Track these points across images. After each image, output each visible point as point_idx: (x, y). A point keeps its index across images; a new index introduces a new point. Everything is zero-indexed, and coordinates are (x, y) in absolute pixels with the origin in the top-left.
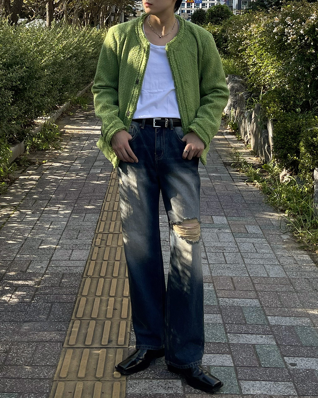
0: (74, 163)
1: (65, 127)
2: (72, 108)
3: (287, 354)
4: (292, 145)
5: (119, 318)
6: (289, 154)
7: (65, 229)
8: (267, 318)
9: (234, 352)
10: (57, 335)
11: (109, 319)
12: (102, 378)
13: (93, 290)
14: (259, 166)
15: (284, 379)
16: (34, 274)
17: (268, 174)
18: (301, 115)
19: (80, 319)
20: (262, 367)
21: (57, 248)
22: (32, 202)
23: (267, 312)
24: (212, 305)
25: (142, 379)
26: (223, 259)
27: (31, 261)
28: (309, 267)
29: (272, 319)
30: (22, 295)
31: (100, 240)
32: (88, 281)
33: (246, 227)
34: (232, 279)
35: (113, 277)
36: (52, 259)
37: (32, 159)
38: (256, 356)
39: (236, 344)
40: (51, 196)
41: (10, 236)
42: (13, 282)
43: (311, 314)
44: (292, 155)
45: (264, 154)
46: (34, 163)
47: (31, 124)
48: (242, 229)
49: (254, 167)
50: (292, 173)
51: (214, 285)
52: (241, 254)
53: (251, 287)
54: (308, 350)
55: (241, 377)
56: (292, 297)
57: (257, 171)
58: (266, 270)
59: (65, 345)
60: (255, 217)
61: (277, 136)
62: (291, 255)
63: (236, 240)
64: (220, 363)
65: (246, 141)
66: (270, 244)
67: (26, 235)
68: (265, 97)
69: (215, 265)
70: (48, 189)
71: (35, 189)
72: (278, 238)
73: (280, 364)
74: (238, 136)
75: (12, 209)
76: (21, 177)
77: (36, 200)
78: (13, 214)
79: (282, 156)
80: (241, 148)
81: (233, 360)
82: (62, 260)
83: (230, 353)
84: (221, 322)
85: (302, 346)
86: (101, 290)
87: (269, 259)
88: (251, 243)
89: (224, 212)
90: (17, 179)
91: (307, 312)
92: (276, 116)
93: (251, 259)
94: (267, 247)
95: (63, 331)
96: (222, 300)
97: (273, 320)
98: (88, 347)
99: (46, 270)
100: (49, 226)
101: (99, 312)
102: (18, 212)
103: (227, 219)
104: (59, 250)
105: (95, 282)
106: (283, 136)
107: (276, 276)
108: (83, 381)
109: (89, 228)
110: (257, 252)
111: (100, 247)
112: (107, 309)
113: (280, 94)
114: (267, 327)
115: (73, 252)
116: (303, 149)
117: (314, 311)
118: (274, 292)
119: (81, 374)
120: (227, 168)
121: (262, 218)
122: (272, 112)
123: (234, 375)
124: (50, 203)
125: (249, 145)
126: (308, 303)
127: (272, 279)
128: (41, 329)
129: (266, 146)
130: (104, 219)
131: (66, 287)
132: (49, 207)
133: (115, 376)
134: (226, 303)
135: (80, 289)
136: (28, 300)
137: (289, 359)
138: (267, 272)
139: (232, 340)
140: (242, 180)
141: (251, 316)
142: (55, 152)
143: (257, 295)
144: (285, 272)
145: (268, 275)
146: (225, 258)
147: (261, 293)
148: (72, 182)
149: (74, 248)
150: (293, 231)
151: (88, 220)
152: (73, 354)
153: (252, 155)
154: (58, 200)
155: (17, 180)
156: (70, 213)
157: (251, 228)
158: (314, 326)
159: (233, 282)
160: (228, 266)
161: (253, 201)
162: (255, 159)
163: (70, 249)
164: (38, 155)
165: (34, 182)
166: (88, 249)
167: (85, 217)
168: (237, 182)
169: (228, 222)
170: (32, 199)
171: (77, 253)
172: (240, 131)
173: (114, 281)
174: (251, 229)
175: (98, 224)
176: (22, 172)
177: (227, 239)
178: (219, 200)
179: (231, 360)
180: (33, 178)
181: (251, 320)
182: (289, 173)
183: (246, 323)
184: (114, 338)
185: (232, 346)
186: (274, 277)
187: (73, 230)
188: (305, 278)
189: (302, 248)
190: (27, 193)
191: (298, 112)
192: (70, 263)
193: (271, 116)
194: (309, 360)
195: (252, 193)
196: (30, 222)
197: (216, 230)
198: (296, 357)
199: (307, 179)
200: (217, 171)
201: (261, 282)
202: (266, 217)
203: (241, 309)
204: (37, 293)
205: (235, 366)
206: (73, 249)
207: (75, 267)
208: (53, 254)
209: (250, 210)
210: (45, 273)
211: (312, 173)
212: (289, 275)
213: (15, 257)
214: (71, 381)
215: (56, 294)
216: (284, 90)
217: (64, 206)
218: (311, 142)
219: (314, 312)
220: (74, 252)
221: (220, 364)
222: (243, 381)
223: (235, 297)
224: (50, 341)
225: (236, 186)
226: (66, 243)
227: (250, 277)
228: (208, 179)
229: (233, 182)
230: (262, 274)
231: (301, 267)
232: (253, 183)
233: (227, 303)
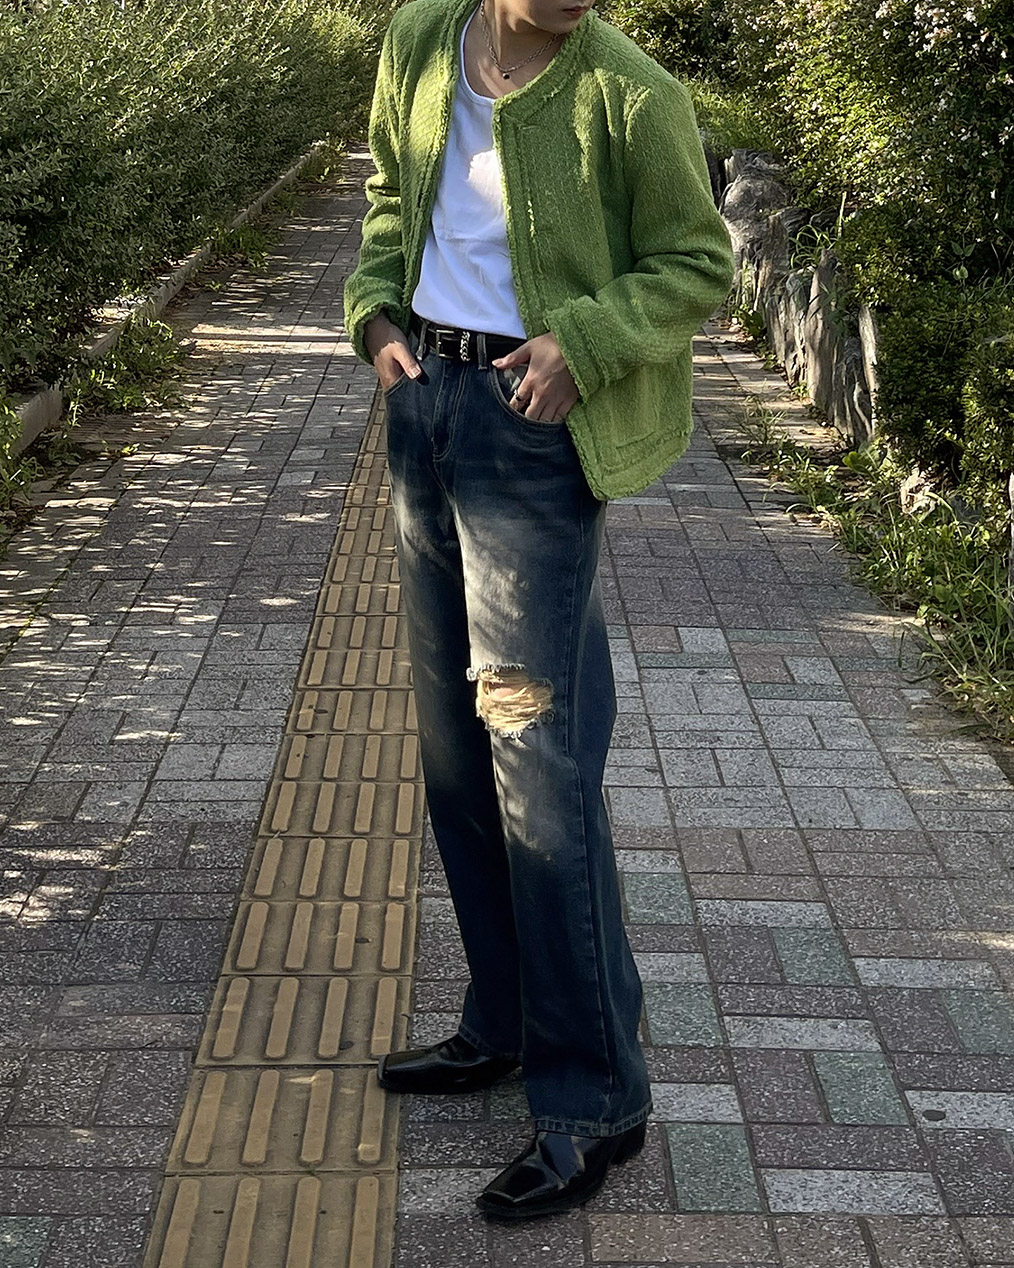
0: (225, 452)
1: (195, 331)
2: (218, 264)
3: (915, 1082)
4: (938, 391)
5: (372, 970)
6: (929, 421)
7: (196, 678)
8: (854, 963)
9: (743, 1075)
10: (174, 1026)
11: (342, 973)
12: (319, 1164)
13: (289, 879)
14: (835, 457)
15: (905, 1164)
16: (100, 828)
17: (863, 484)
18: (971, 292)
19: (247, 973)
20: (835, 1125)
21: (172, 740)
22: (88, 587)
23: (853, 945)
24: (674, 922)
25: (450, 1166)
26: (713, 771)
27: (90, 783)
28: (993, 793)
29: (870, 967)
30: (60, 898)
31: (312, 711)
32: (275, 847)
33: (789, 663)
34: (740, 837)
35: (355, 833)
36: (156, 778)
37: (88, 441)
38: (815, 1088)
39: (750, 1050)
40: (151, 566)
41: (20, 700)
42: (33, 854)
43: (996, 949)
44: (939, 423)
45: (849, 419)
46: (94, 456)
47: (82, 323)
48: (777, 672)
49: (818, 459)
50: (941, 481)
51: (681, 859)
52: (770, 754)
53: (802, 862)
54: (984, 1066)
55: (767, 1156)
56: (934, 895)
57: (825, 473)
58: (850, 806)
59: (201, 1061)
60: (817, 630)
61: (891, 361)
62: (935, 757)
63: (756, 706)
64: (701, 1112)
65: (791, 372)
66: (865, 720)
67: (73, 697)
68: (852, 231)
69: (685, 790)
70: (142, 543)
71: (97, 543)
72: (891, 700)
73: (894, 1112)
74: (766, 356)
75: (26, 612)
76: (53, 504)
77: (102, 578)
78: (30, 627)
79: (908, 425)
80: (774, 396)
81: (741, 1102)
82: (189, 780)
83: (732, 1079)
84: (704, 978)
85: (963, 1055)
86: (317, 877)
87: (862, 771)
88: (803, 715)
89: (717, 613)
90: (40, 509)
91: (984, 942)
92: (886, 295)
93: (804, 770)
94: (856, 728)
95: (193, 1014)
96: (708, 905)
97: (870, 972)
98: (274, 1065)
99: (138, 812)
100: (144, 667)
101: (309, 949)
102: (44, 622)
103: (725, 636)
104: (178, 746)
105: (295, 851)
106: (910, 362)
107: (884, 826)
108: (260, 1173)
109: (276, 673)
110: (824, 748)
111: (311, 736)
112: (336, 939)
113: (899, 220)
114: (851, 995)
115: (224, 755)
116: (973, 408)
117: (1004, 940)
118: (876, 877)
119: (254, 1153)
120: (727, 466)
121: (839, 631)
122: (875, 279)
123: (743, 1151)
124: (150, 589)
125: (802, 388)
126: (985, 914)
127: (870, 836)
128: (124, 1007)
129: (857, 390)
130: (324, 641)
131: (202, 868)
132: (145, 603)
133: (361, 1157)
134: (721, 915)
135: (249, 874)
136: (80, 912)
137: (922, 1097)
138: (855, 813)
139: (739, 1038)
140: (776, 506)
141: (802, 959)
142: (163, 415)
143: (823, 888)
144: (914, 813)
145: (858, 822)
146: (718, 767)
147: (834, 884)
148: (221, 519)
149: (228, 741)
150: (940, 675)
151: (272, 645)
152: (226, 1088)
153: (810, 418)
154: (172, 578)
155: (40, 514)
156: (214, 622)
157: (805, 666)
158: (1005, 990)
159: (743, 846)
160: (729, 793)
161: (813, 575)
162: (820, 432)
163: (214, 743)
164: (106, 429)
165: (95, 520)
166: (272, 744)
167: (262, 634)
168: (761, 513)
169: (729, 646)
170: (88, 576)
171: (238, 757)
172: (770, 339)
173: (359, 847)
174: (805, 670)
175: (303, 657)
176: (55, 486)
177: (727, 704)
178: (700, 572)
179: (736, 1103)
180: (92, 505)
181: (801, 971)
182: (931, 483)
183: (783, 983)
184: (358, 1033)
185: (738, 1055)
186: (877, 830)
187: (225, 678)
188: (979, 832)
189: (968, 733)
190: (73, 557)
191: (958, 282)
192: (213, 791)
193: (872, 295)
194: (985, 1099)
195: (808, 547)
196: (84, 654)
197: (690, 676)
198: (944, 1090)
199: (988, 505)
200: (696, 475)
201: (836, 847)
202: (855, 628)
203: (768, 935)
204: (109, 889)
205: (748, 1123)
206: (225, 745)
207: (230, 804)
208: (159, 761)
209: (803, 607)
210: (135, 824)
211: (1003, 486)
212: (927, 823)
213: (37, 773)
214: (221, 1174)
215: (169, 893)
216: (912, 208)
217: (193, 599)
218: (1000, 384)
219: (1005, 944)
220: (229, 751)
221: (699, 1117)
222: (771, 1170)
223: (749, 897)
224: (153, 1046)
225: (758, 524)
226: (203, 724)
227: (800, 830)
228: (666, 502)
229: (747, 511)
230: (839, 821)
231: (967, 795)
232: (812, 516)
233: (725, 916)
